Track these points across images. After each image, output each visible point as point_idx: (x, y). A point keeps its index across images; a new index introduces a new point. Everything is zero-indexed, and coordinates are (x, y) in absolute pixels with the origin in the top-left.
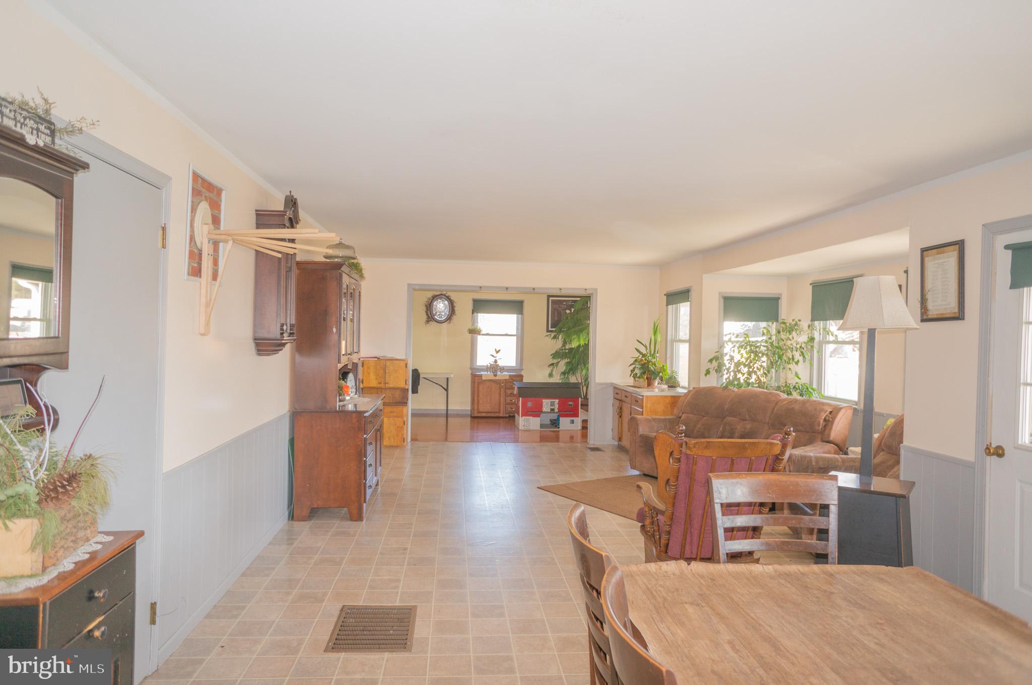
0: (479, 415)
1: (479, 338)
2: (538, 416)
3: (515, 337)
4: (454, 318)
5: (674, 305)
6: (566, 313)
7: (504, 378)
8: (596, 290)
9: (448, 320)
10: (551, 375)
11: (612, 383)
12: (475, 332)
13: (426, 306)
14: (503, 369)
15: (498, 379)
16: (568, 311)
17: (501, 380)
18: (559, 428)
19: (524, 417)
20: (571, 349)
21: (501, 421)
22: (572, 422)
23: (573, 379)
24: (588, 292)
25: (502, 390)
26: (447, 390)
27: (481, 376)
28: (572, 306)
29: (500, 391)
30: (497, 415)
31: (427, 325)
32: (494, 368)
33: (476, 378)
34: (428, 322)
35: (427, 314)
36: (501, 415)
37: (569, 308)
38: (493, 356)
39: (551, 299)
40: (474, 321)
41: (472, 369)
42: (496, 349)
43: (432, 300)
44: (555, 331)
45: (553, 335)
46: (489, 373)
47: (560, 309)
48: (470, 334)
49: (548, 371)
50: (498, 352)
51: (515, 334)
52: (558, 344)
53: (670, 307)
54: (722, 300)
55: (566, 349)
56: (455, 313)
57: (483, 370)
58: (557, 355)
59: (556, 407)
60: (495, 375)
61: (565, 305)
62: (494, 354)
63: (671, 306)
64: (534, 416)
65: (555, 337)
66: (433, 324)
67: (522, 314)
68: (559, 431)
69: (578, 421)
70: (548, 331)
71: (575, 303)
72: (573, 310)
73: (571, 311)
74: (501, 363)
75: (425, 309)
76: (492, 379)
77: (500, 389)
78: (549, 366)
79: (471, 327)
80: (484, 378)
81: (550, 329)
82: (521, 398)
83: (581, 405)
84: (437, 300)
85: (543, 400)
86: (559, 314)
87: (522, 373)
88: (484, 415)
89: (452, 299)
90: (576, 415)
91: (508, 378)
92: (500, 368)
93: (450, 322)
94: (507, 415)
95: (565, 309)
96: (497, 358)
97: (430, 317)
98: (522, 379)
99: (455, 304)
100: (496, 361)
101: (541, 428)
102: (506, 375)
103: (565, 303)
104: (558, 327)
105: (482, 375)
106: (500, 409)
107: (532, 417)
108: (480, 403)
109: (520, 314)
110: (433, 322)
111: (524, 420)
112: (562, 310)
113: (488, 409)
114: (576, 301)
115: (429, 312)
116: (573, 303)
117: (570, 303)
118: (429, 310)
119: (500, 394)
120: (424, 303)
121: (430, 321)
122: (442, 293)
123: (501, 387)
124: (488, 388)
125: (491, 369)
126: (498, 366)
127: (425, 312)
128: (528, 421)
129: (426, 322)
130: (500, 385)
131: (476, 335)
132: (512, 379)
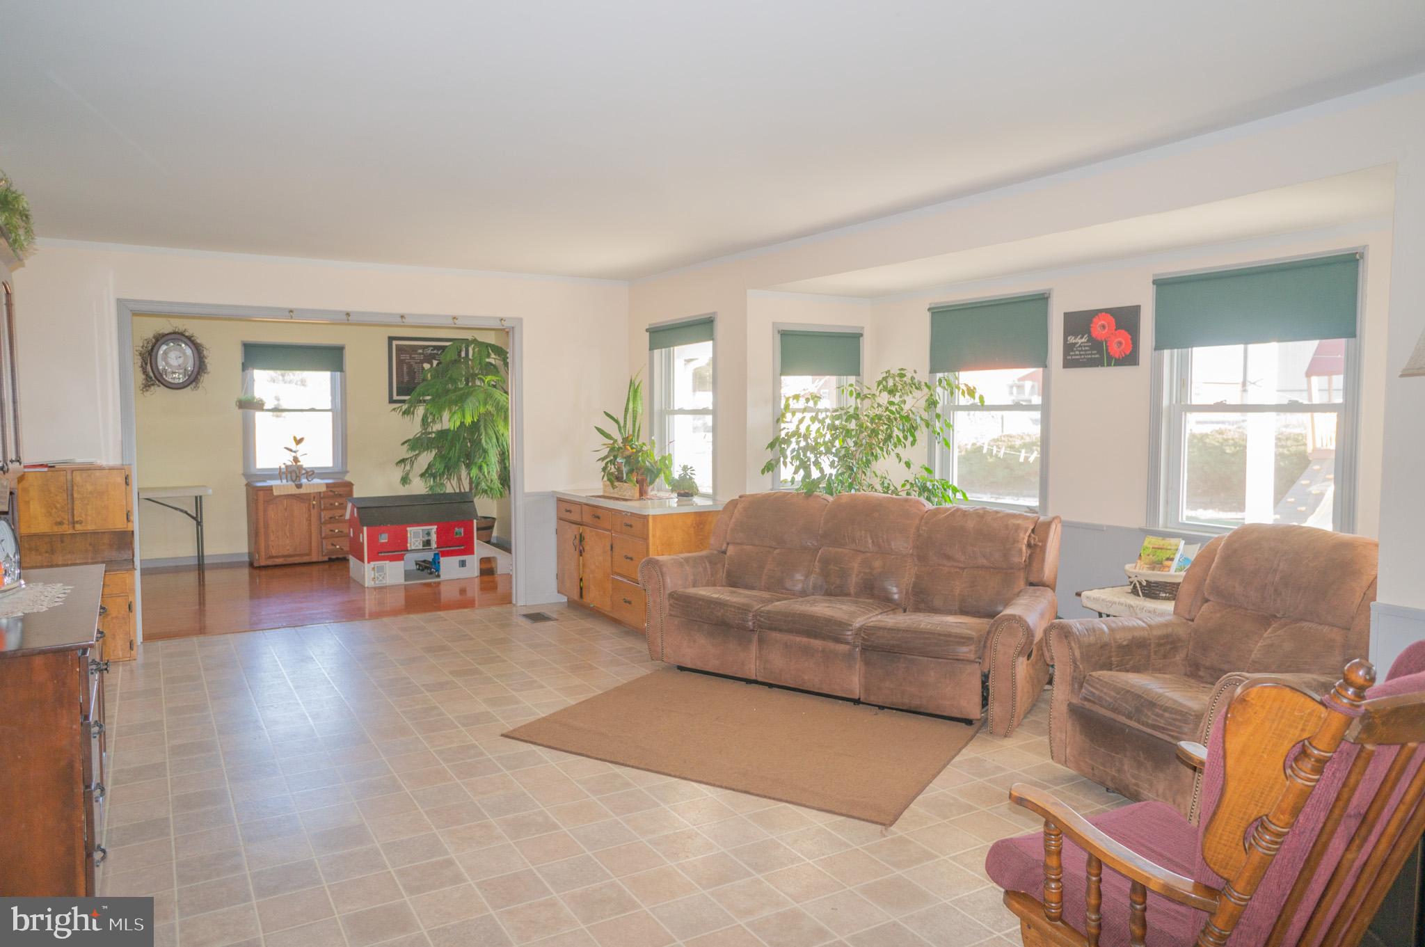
0: (270, 562)
1: (259, 417)
2: (400, 558)
3: (330, 414)
4: (205, 379)
5: (663, 350)
6: (423, 368)
7: (316, 491)
8: (520, 320)
9: (191, 383)
10: (405, 480)
11: (553, 492)
12: (249, 405)
13: (142, 355)
14: (311, 473)
15: (304, 492)
16: (426, 366)
17: (310, 494)
18: (438, 576)
19: (373, 563)
20: (443, 434)
21: (315, 569)
22: (463, 564)
23: (450, 487)
24: (507, 324)
25: (314, 512)
26: (199, 524)
27: (270, 489)
28: (433, 357)
29: (310, 515)
30: (306, 559)
31: (147, 394)
32: (294, 472)
33: (261, 493)
34: (147, 387)
35: (145, 372)
36: (315, 559)
37: (429, 359)
38: (291, 450)
39: (395, 343)
40: (247, 384)
41: (246, 475)
42: (295, 438)
43: (155, 344)
44: (410, 401)
45: (405, 407)
46: (284, 481)
47: (412, 362)
48: (241, 411)
49: (398, 473)
50: (299, 442)
51: (329, 407)
52: (413, 427)
53: (657, 352)
54: (778, 337)
55: (430, 433)
56: (206, 368)
57: (272, 477)
58: (417, 444)
59: (434, 537)
60: (299, 486)
61: (420, 354)
62: (293, 446)
63: (659, 350)
64: (392, 559)
65: (406, 413)
66: (159, 392)
67: (340, 370)
68: (439, 583)
69: (473, 562)
70: (392, 401)
71: (438, 350)
72: (435, 363)
73: (432, 365)
74: (306, 463)
75: (139, 361)
76: (294, 493)
77: (309, 510)
78: (397, 463)
79: (243, 397)
80: (276, 493)
81: (395, 397)
82: (365, 529)
83: (478, 534)
84: (165, 343)
85: (408, 529)
86: (412, 373)
87: (348, 478)
88: (279, 561)
89: (198, 341)
90: (469, 550)
91: (324, 489)
92: (307, 473)
93: (196, 387)
94: (326, 559)
95: (422, 362)
96: (298, 455)
97: (153, 377)
98: (351, 492)
99: (205, 353)
100: (296, 460)
101: (405, 580)
102: (321, 484)
103: (420, 351)
104: (415, 394)
105: (271, 486)
106: (311, 550)
107: (387, 562)
108: (272, 541)
109: (338, 371)
110: (159, 386)
111: (373, 569)
112: (416, 363)
113: (288, 550)
114: (443, 348)
115: (149, 367)
116: (435, 352)
117: (429, 352)
118: (149, 364)
119: (310, 520)
120: (137, 351)
121: (153, 385)
122: (177, 330)
123: (312, 506)
124: (286, 509)
125: (289, 475)
126: (301, 467)
127: (141, 369)
128: (381, 569)
129: (143, 388)
130: (310, 504)
131: (252, 411)
132: (331, 491)
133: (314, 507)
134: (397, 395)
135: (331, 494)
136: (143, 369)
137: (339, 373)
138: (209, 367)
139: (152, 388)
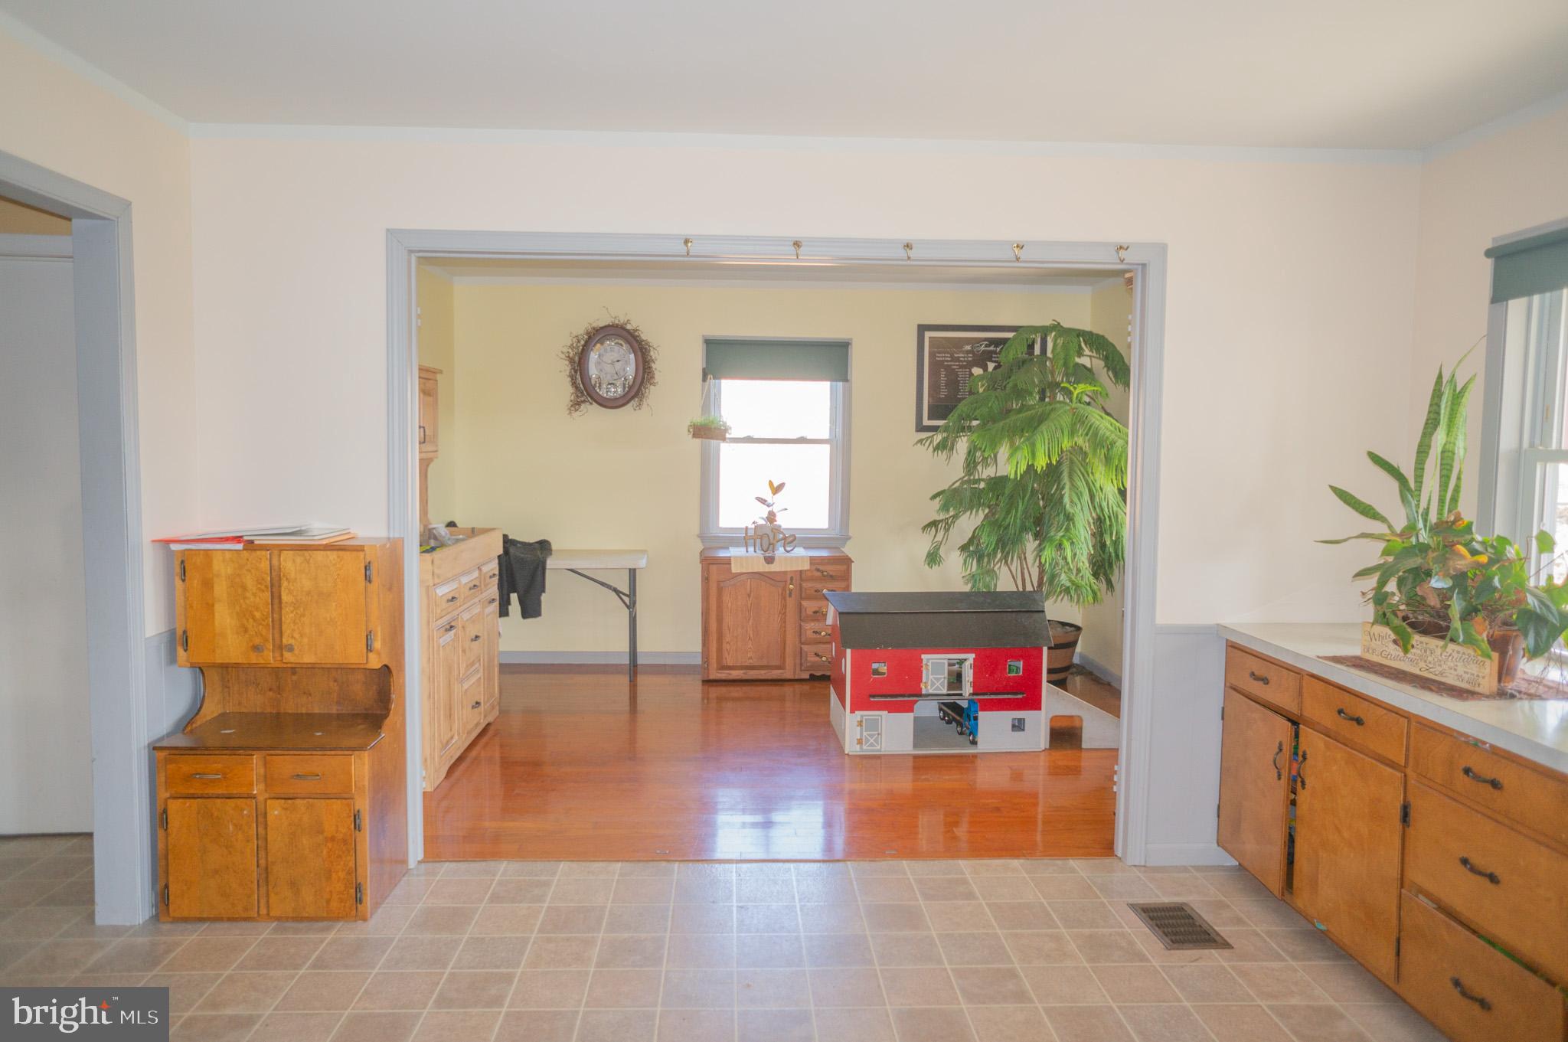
0: (724, 675)
1: (725, 448)
2: (908, 708)
3: (826, 448)
4: (653, 393)
5: (1534, 298)
6: (971, 374)
7: (795, 569)
8: (1162, 249)
9: (633, 398)
10: (933, 558)
11: (1218, 625)
12: (708, 432)
13: (571, 360)
14: (791, 539)
15: (778, 570)
16: (977, 371)
17: (785, 573)
18: (974, 743)
19: (858, 713)
20: (997, 483)
21: (788, 690)
22: (1018, 726)
23: (1005, 581)
24: (1130, 257)
25: (791, 603)
26: (631, 606)
27: (727, 561)
28: (988, 356)
29: (785, 606)
30: (775, 674)
31: (576, 414)
32: (768, 536)
33: (714, 568)
34: (576, 405)
35: (575, 383)
36: (788, 674)
37: (981, 360)
38: (763, 501)
39: (928, 335)
40: (709, 402)
41: (702, 537)
42: (771, 483)
43: (587, 341)
44: (946, 429)
45: (938, 438)
46: (751, 549)
47: (955, 366)
48: (698, 441)
49: (923, 544)
50: (777, 489)
51: (826, 436)
52: (951, 469)
53: (1512, 304)
55: (978, 481)
56: (653, 378)
57: (734, 543)
58: (954, 499)
59: (968, 675)
60: (770, 560)
61: (968, 352)
62: (767, 494)
63: (1520, 302)
64: (893, 708)
65: (942, 446)
66: (592, 410)
67: (845, 380)
68: (975, 756)
69: (1038, 724)
70: (920, 428)
71: (996, 346)
72: (991, 366)
73: (985, 369)
74: (784, 522)
75: (568, 369)
76: (761, 570)
77: (784, 598)
78: (924, 528)
79: (699, 419)
80: (735, 569)
81: (926, 422)
82: (849, 651)
83: (1050, 671)
84: (601, 342)
85: (924, 657)
86: (954, 383)
87: (848, 550)
88: (736, 674)
89: (643, 337)
90: (1032, 702)
91: (806, 566)
92: (785, 538)
94: (806, 676)
95: (971, 365)
96: (775, 509)
97: (585, 392)
98: (846, 577)
99: (651, 354)
100: (771, 517)
101: (915, 746)
102: (802, 557)
103: (968, 348)
104: (954, 416)
105: (729, 558)
106: (783, 658)
107: (884, 713)
108: (728, 643)
109: (840, 381)
110: (591, 404)
111: (860, 723)
112: (961, 367)
113: (751, 658)
114: (1003, 342)
115: (578, 377)
116: (992, 348)
117: (982, 348)
118: (579, 373)
119: (785, 613)
120: (562, 353)
121: (584, 401)
122: (617, 322)
123: (788, 592)
124: (749, 596)
125: (758, 541)
126: (777, 530)
127: (569, 379)
128: (873, 725)
129: (572, 406)
130: (784, 589)
131: (713, 442)
132: (818, 570)
133: (790, 596)
134: (929, 419)
135: (819, 574)
136: (572, 379)
137: (842, 384)
138: (658, 377)
139: (583, 406)
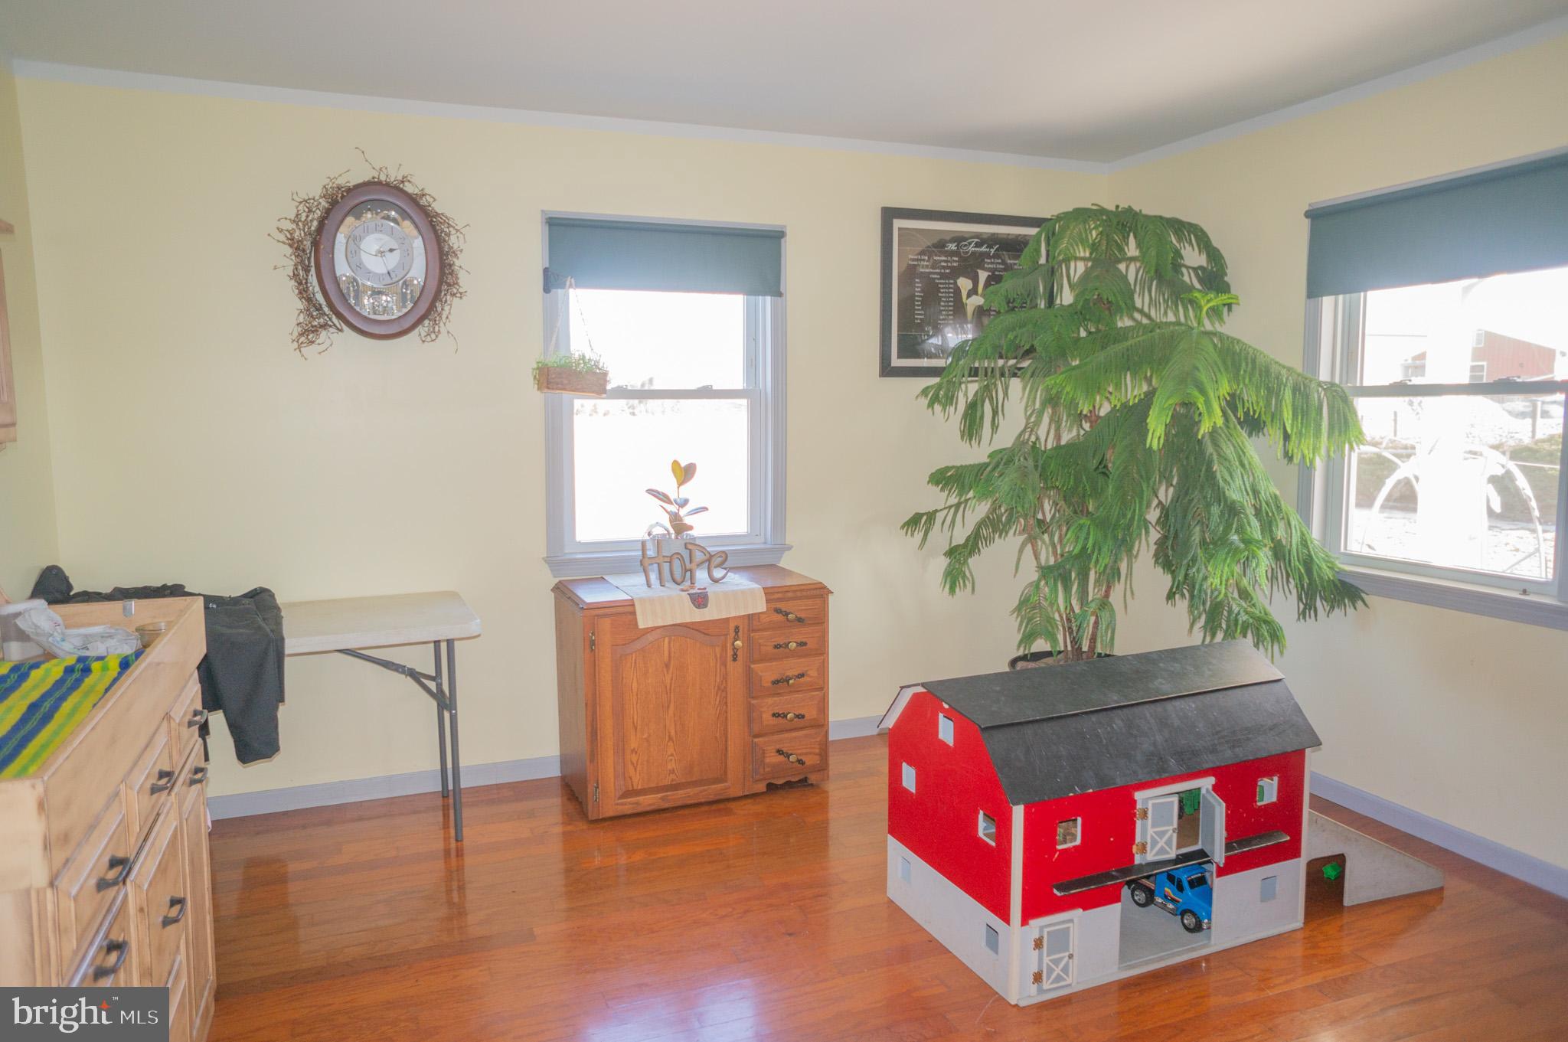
0: (628, 806)
2: (1111, 896)
3: (744, 404)
4: (456, 311)
6: (958, 288)
7: (743, 612)
9: (421, 320)
12: (575, 379)
13: (296, 246)
14: (718, 559)
15: (716, 617)
16: (964, 284)
17: (726, 621)
18: (1205, 937)
19: (1036, 923)
21: (734, 815)
22: (1265, 890)
25: (736, 670)
26: (446, 702)
27: (625, 609)
28: (980, 262)
29: (725, 679)
30: (713, 791)
31: (311, 351)
32: (678, 556)
33: (605, 624)
34: (309, 332)
35: (303, 292)
36: (732, 789)
37: (970, 268)
38: (664, 498)
39: (898, 224)
40: (553, 323)
41: (553, 562)
42: (676, 465)
43: (328, 211)
47: (934, 276)
48: (544, 394)
51: (739, 384)
57: (621, 567)
61: (952, 253)
62: (668, 484)
65: (927, 402)
66: (342, 342)
67: (777, 293)
70: (887, 370)
72: (982, 276)
73: (976, 280)
74: (701, 527)
75: (288, 262)
76: (688, 620)
77: (724, 664)
78: (903, 527)
79: (539, 357)
80: (644, 621)
81: (896, 362)
84: (356, 211)
85: (1140, 797)
86: (931, 300)
88: (649, 801)
89: (437, 207)
92: (709, 558)
93: (434, 333)
94: (761, 788)
95: (956, 273)
96: (684, 511)
97: (327, 307)
99: (454, 241)
100: (679, 526)
101: (1121, 964)
103: (952, 247)
105: (627, 603)
108: (633, 751)
109: (764, 294)
110: (341, 330)
111: (1038, 944)
112: (943, 276)
113: (672, 771)
115: (313, 279)
116: (984, 249)
117: (971, 249)
118: (313, 270)
119: (725, 690)
120: (281, 231)
121: (324, 326)
122: (383, 178)
123: (730, 653)
124: (667, 666)
125: (666, 567)
126: (691, 545)
127: (293, 283)
128: (1061, 940)
129: (301, 335)
130: (724, 648)
131: (566, 395)
132: (778, 611)
133: (735, 658)
134: (899, 357)
135: (779, 617)
136: (300, 283)
137: (768, 298)
138: (463, 279)
139: (323, 334)
